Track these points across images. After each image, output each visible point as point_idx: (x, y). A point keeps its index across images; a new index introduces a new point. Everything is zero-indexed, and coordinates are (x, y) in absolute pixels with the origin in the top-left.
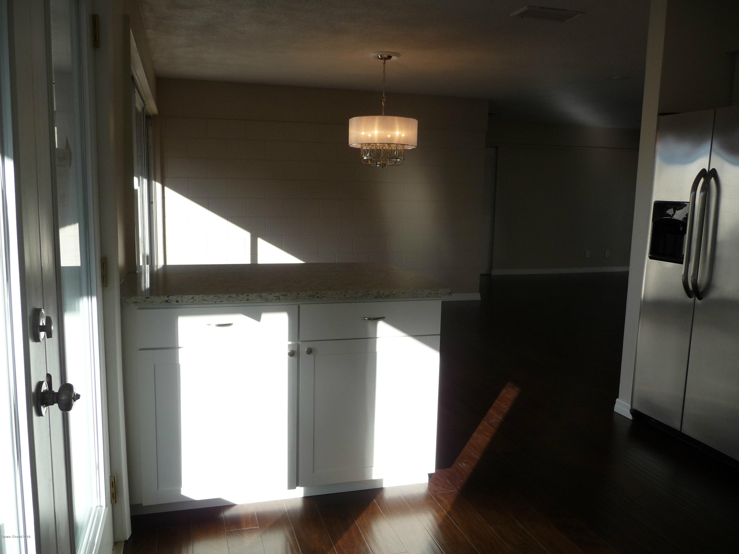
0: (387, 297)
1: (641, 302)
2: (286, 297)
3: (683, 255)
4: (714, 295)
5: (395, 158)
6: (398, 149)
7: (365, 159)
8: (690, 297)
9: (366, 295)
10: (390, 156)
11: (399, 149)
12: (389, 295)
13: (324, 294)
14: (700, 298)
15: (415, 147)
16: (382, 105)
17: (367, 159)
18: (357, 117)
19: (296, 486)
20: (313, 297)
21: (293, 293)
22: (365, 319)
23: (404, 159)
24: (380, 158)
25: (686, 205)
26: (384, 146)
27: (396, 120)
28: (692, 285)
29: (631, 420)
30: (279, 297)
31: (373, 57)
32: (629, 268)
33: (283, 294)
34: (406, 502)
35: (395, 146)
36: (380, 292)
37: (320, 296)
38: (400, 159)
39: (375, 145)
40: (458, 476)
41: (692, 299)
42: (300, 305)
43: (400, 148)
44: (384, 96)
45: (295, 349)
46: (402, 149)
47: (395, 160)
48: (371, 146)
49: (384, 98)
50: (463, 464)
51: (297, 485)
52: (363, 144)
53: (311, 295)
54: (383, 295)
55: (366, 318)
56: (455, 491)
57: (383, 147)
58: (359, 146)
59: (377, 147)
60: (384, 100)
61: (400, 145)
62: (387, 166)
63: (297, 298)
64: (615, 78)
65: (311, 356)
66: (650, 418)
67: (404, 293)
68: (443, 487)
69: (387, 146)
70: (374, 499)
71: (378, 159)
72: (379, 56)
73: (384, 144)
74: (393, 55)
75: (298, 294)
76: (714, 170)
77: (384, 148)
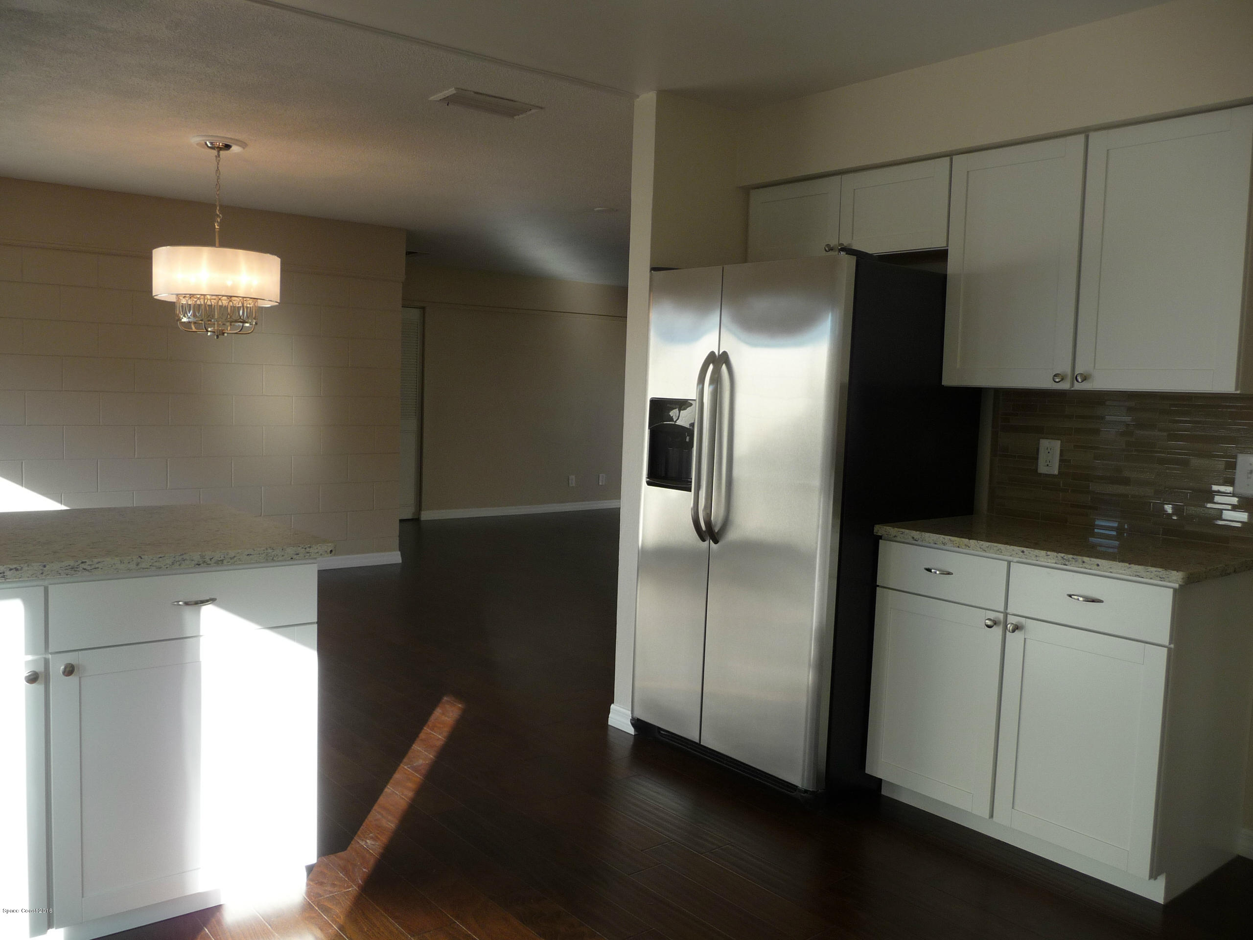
0: (220, 562)
1: (638, 551)
2: (18, 572)
3: (691, 479)
4: (733, 535)
5: (241, 322)
6: (245, 305)
7: (185, 322)
8: (704, 540)
9: (179, 561)
10: (231, 317)
11: (248, 306)
12: (223, 560)
13: (97, 563)
14: (716, 542)
15: (278, 304)
16: (215, 228)
17: (189, 322)
18: (168, 247)
19: (48, 929)
20: (74, 570)
21: (33, 564)
22: (180, 605)
23: (256, 324)
24: (213, 320)
25: (691, 405)
26: (220, 299)
27: (241, 256)
28: (704, 523)
29: (632, 735)
30: (4, 573)
31: (197, 144)
32: (620, 503)
33: (11, 567)
34: (265, 922)
35: (240, 300)
36: (205, 555)
37: (89, 568)
38: (250, 323)
39: (202, 297)
40: (359, 863)
41: (707, 543)
42: (50, 586)
43: (250, 304)
44: (218, 213)
45: (40, 669)
46: (253, 307)
47: (241, 324)
48: (195, 300)
49: (218, 216)
50: (368, 841)
51: (50, 925)
52: (180, 294)
53: (70, 567)
54: (211, 559)
55: (180, 603)
56: (353, 889)
57: (218, 302)
58: (173, 299)
59: (206, 301)
60: (219, 220)
61: (248, 299)
62: (226, 335)
63: (42, 574)
64: (597, 209)
65: (73, 679)
66: (659, 728)
67: (251, 555)
68: (334, 885)
69: (225, 300)
70: (204, 926)
71: (209, 322)
72: (208, 143)
73: (220, 297)
74: (233, 144)
75: (45, 566)
76: (725, 353)
77: (220, 303)
